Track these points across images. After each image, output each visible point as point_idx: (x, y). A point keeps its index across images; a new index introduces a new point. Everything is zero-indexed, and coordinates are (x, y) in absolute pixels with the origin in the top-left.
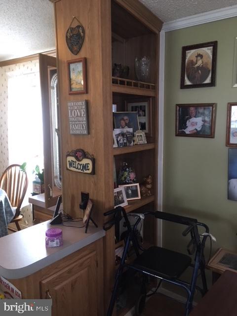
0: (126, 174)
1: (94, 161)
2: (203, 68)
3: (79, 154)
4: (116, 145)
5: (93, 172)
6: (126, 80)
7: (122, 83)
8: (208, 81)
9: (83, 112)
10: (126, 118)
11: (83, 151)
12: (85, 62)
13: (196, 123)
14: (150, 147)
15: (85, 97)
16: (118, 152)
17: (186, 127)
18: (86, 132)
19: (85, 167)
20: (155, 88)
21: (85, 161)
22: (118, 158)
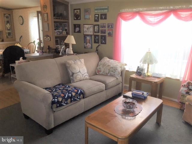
0: (62, 43)
1: (50, 38)
2: (78, 15)
3: (47, 36)
4: (56, 34)
5: (50, 40)
6: (58, 18)
7: (57, 19)
8: (79, 18)
9: (47, 25)
10: (61, 27)
11: (48, 35)
12: (47, 13)
13: (77, 29)
14: (66, 35)
15: (48, 22)
16: (56, 36)
17: (75, 30)
18: (48, 31)
19: (48, 39)
20: (68, 19)
21: (49, 38)
22: (56, 37)
